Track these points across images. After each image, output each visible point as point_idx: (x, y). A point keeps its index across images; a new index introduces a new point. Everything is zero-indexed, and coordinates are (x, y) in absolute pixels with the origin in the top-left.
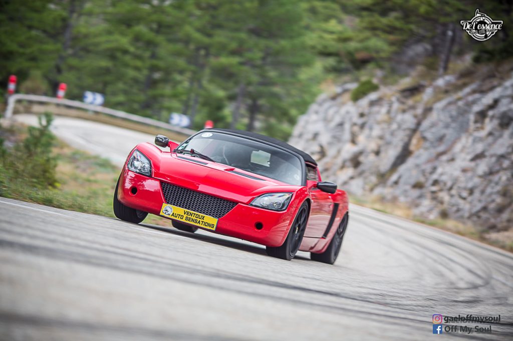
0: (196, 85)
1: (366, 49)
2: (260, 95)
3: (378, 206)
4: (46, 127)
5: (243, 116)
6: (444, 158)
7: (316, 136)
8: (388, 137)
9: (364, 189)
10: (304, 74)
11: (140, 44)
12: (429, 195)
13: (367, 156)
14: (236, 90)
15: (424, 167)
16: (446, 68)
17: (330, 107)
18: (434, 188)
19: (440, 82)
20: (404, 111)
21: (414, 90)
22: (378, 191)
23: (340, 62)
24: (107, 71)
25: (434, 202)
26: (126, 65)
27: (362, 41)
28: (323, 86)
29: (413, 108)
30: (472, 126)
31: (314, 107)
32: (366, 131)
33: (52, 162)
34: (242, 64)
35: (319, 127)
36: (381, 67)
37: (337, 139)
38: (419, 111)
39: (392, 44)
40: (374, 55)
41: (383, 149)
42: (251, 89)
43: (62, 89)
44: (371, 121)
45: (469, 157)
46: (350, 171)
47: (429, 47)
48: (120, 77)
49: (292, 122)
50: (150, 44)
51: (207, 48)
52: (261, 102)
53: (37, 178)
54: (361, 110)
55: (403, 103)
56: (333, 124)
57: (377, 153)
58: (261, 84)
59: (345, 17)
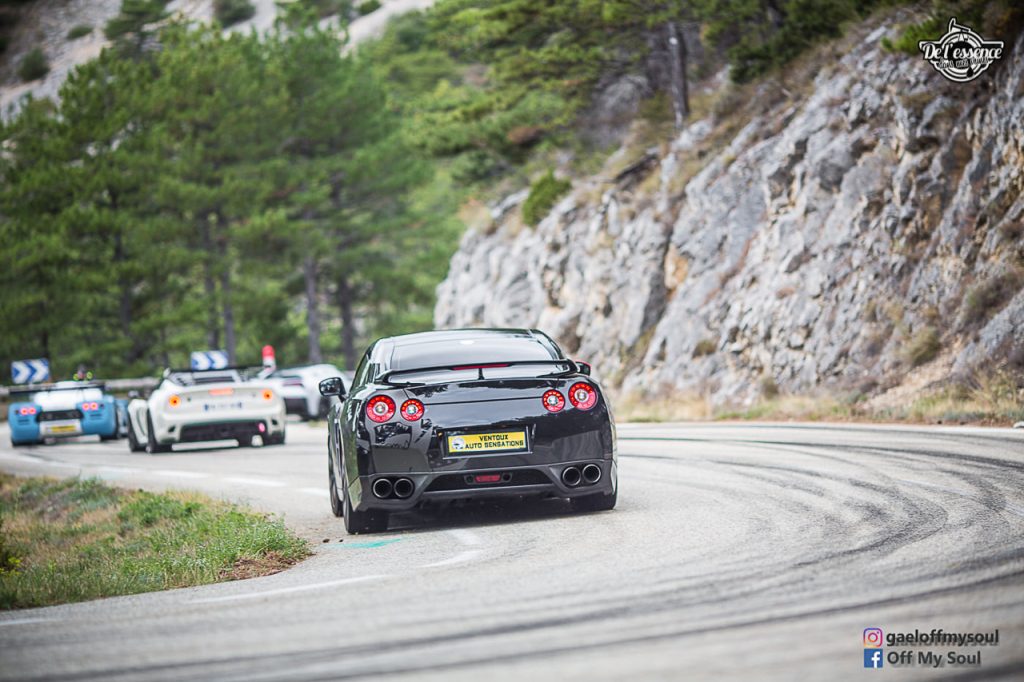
0: (218, 285)
1: (524, 118)
3: (639, 413)
5: (329, 317)
6: (737, 281)
7: (479, 314)
8: (616, 273)
10: (420, 201)
11: (86, 240)
12: (730, 362)
13: (588, 323)
14: (300, 271)
15: (703, 311)
16: (687, 111)
17: (488, 252)
18: (736, 346)
19: (685, 140)
20: (633, 216)
21: (639, 171)
22: (632, 383)
25: (745, 371)
27: (510, 107)
28: (464, 214)
29: (648, 203)
30: (771, 206)
31: (459, 260)
32: (573, 275)
34: (292, 218)
35: (481, 294)
36: (564, 146)
38: (662, 206)
39: (570, 95)
40: (542, 126)
41: (613, 300)
45: (784, 266)
47: (641, 80)
49: (427, 299)
50: (103, 232)
51: (216, 207)
54: (549, 239)
55: (626, 201)
56: (505, 281)
57: (608, 311)
58: (341, 247)
59: (462, 69)
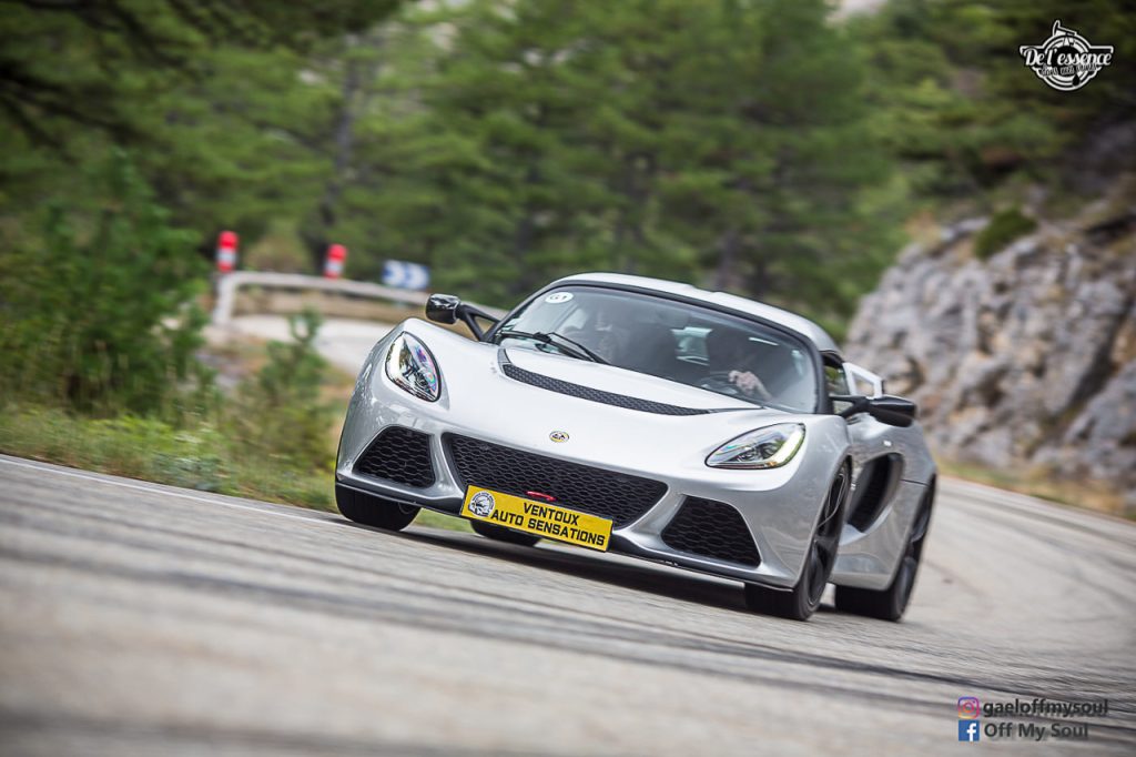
0: (629, 236)
1: (1006, 140)
2: (773, 253)
3: (1045, 489)
4: (305, 341)
7: (899, 338)
8: (1061, 334)
9: (1012, 452)
10: (868, 204)
11: (502, 152)
13: (1015, 379)
14: (719, 243)
17: (930, 273)
20: (1095, 276)
21: (1116, 229)
22: (1044, 456)
23: (948, 172)
24: (433, 214)
26: (476, 200)
27: (994, 123)
28: (912, 228)
29: (1116, 267)
31: (893, 275)
32: (1013, 324)
33: (323, 417)
34: (728, 186)
35: (905, 318)
36: (1040, 180)
37: (947, 344)
38: (1128, 274)
39: (1062, 126)
40: (1024, 153)
41: (1051, 361)
42: (751, 240)
43: (337, 257)
44: (1021, 299)
46: (978, 415)
48: (462, 227)
49: (847, 310)
50: (525, 150)
51: (650, 154)
52: (776, 268)
53: (291, 452)
54: (997, 277)
55: (1093, 257)
56: (936, 312)
57: (1039, 371)
58: (772, 228)
59: (954, 73)
